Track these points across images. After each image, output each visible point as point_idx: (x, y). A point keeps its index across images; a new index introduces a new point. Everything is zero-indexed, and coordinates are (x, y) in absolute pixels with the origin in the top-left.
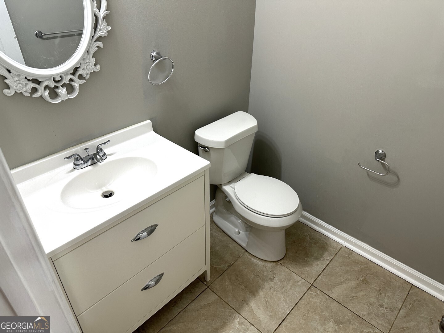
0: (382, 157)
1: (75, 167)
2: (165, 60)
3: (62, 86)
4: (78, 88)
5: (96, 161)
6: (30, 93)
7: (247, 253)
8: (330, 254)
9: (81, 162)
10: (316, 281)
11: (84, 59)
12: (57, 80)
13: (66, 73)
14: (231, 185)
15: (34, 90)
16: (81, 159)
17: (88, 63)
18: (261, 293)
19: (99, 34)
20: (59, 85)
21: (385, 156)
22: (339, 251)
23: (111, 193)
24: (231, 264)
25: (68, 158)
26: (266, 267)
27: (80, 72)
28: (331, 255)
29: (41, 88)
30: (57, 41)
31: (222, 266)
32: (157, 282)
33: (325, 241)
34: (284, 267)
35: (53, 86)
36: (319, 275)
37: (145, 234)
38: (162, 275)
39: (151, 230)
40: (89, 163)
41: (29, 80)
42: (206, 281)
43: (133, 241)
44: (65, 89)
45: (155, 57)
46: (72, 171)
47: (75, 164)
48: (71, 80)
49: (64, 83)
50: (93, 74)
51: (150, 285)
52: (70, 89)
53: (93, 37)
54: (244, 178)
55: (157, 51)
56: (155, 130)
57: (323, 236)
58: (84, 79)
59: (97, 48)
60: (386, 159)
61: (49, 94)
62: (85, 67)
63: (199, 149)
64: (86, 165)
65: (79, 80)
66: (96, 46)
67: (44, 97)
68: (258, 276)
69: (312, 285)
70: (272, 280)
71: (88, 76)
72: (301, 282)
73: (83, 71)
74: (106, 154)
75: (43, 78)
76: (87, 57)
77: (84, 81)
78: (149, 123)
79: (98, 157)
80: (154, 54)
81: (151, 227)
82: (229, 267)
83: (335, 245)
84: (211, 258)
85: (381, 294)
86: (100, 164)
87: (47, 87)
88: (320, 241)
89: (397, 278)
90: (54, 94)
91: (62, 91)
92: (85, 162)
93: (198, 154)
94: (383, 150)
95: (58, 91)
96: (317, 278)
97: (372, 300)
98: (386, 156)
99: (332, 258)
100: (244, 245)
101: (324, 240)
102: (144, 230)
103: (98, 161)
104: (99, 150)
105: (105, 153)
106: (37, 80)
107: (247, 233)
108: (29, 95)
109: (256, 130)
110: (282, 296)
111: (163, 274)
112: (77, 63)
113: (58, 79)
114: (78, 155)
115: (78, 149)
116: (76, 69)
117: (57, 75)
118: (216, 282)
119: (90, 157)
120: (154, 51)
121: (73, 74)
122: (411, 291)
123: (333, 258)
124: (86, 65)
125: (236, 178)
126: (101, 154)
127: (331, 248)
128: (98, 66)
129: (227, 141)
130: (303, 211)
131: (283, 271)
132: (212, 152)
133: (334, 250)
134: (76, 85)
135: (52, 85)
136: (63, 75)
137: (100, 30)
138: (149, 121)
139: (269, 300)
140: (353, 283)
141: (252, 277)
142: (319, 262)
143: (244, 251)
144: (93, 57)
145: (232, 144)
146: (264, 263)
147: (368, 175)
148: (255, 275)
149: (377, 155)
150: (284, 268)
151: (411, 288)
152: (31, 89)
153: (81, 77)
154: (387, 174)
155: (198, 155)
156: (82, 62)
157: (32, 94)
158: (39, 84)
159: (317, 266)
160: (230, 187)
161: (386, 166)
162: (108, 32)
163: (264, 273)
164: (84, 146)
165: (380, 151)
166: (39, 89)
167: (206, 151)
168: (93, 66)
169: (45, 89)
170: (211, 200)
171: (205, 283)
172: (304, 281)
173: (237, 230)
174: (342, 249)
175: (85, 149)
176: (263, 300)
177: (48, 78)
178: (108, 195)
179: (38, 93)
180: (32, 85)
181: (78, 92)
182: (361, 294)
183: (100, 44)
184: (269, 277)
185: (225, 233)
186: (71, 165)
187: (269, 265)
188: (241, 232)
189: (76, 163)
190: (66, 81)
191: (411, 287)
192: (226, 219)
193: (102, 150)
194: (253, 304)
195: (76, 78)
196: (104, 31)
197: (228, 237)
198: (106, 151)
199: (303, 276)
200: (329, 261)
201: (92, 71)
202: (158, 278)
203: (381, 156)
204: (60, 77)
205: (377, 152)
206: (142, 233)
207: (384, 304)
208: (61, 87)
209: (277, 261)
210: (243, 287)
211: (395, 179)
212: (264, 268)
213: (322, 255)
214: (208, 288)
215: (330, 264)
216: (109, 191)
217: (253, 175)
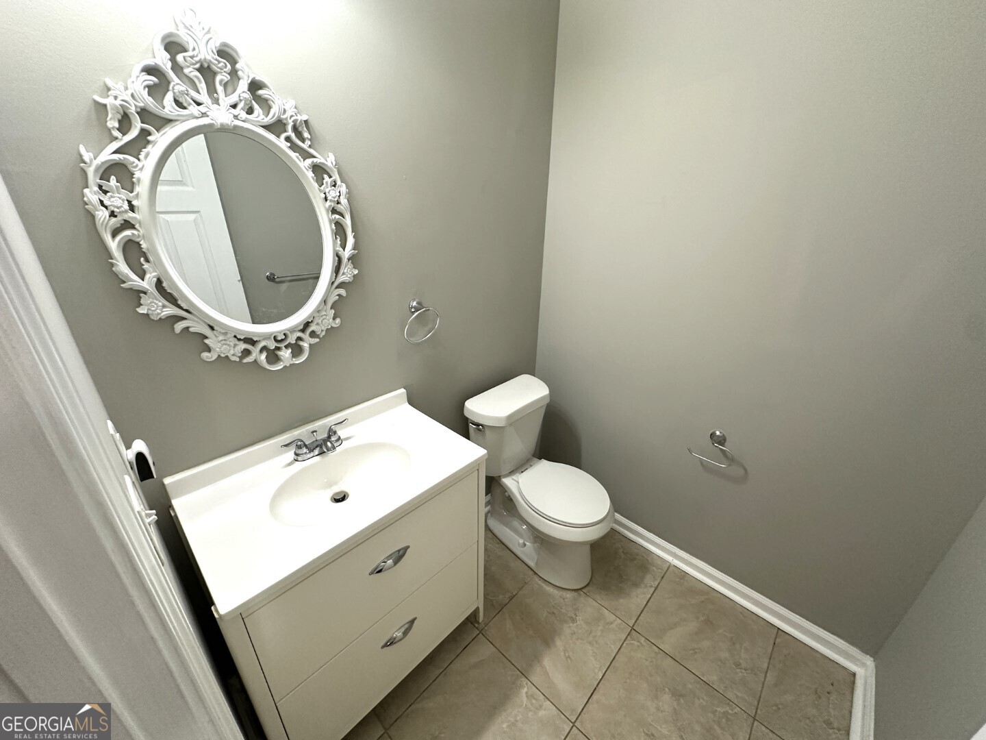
0: (722, 441)
1: (296, 457)
2: (427, 312)
3: (286, 347)
4: (308, 349)
5: (325, 450)
6: (239, 357)
7: (535, 577)
8: (654, 577)
9: (305, 450)
10: (638, 621)
11: (319, 311)
12: (279, 338)
13: (292, 330)
14: (514, 477)
15: (247, 353)
16: (306, 446)
17: (324, 317)
18: (559, 643)
19: (341, 278)
20: (282, 345)
21: (725, 440)
22: (666, 573)
23: (345, 496)
24: (514, 594)
25: (286, 446)
26: (564, 599)
27: (313, 327)
28: (656, 580)
29: (255, 351)
30: (284, 287)
31: (501, 597)
32: (405, 633)
33: (645, 557)
34: (589, 598)
35: (273, 348)
36: (641, 613)
37: (390, 562)
38: (412, 622)
39: (399, 556)
40: (316, 452)
41: (239, 340)
42: (478, 623)
43: (371, 574)
44: (290, 351)
45: (415, 307)
46: (290, 464)
47: (297, 454)
48: (299, 339)
49: (289, 343)
50: (330, 331)
51: (395, 639)
52: (297, 350)
53: (333, 283)
54: (531, 466)
55: (417, 300)
56: (411, 402)
57: (642, 549)
58: (318, 336)
59: (337, 297)
60: (726, 444)
61: (266, 357)
62: (320, 321)
63: (470, 427)
64: (312, 454)
65: (310, 339)
66: (337, 294)
67: (259, 361)
68: (553, 613)
69: (633, 628)
70: (574, 620)
71: (324, 333)
72: (616, 623)
73: (317, 326)
74: (342, 438)
75: (259, 337)
76: (323, 309)
77: (317, 340)
78: (403, 393)
79: (329, 444)
80: (415, 304)
81: (399, 551)
82: (511, 598)
83: (659, 562)
84: (485, 585)
85: (734, 643)
86: (331, 455)
87: (264, 348)
88: (637, 557)
89: (754, 617)
90: (273, 357)
91: (286, 354)
92: (311, 451)
93: (468, 437)
94: (721, 431)
95: (280, 353)
96: (638, 617)
97: (724, 655)
98: (727, 440)
99: (657, 583)
100: (532, 564)
101: (644, 555)
102: (388, 557)
103: (328, 450)
104: (331, 432)
105: (339, 437)
106: (251, 339)
107: (536, 545)
108: (238, 360)
109: (548, 401)
110: (590, 648)
111: (415, 619)
112: (309, 317)
113: (281, 337)
114: (302, 441)
115: (302, 432)
116: (307, 324)
117: (280, 332)
118: (491, 624)
119: (318, 443)
120: (414, 300)
121: (303, 331)
122: (778, 640)
123: (659, 584)
124: (322, 319)
125: (521, 467)
126: (333, 439)
127: (654, 568)
128: (338, 320)
129: (510, 417)
130: (616, 514)
131: (590, 606)
132: (487, 432)
133: (660, 570)
134: (305, 345)
135: (272, 345)
136: (288, 332)
137: (343, 274)
138: (403, 390)
139: (571, 653)
140: (692, 626)
141: (544, 615)
142: (639, 591)
143: (531, 572)
144: (331, 308)
145: (516, 420)
146: (561, 593)
147: (702, 464)
148: (550, 613)
149: (715, 438)
150: (590, 600)
151: (777, 635)
152: (242, 352)
153: (313, 334)
154: (730, 465)
155: (469, 439)
156: (316, 315)
157: (241, 358)
158: (253, 345)
159: (638, 598)
160: (513, 479)
161: (728, 454)
162: (354, 276)
163: (561, 608)
164: (311, 427)
165: (718, 433)
166: (252, 351)
167: (480, 430)
168: (331, 320)
169: (261, 351)
170: (486, 494)
171: (476, 625)
172: (620, 621)
173: (521, 541)
174: (670, 569)
175: (313, 432)
176: (562, 654)
177: (266, 337)
178: (340, 498)
179: (251, 357)
180: (243, 346)
181: (307, 354)
182: (706, 644)
183: (342, 292)
184: (569, 615)
185: (504, 544)
186: (290, 455)
187: (569, 595)
188: (527, 543)
189: (299, 452)
190: (292, 339)
191: (777, 632)
192: (507, 525)
193: (335, 433)
194: (547, 662)
195: (306, 336)
196: (349, 276)
197: (509, 551)
198: (342, 433)
199: (618, 613)
200: (653, 589)
201: (330, 327)
202: (406, 626)
203: (720, 439)
204: (285, 334)
205: (713, 435)
206: (386, 560)
207: (741, 661)
208: (284, 348)
209: (580, 589)
210: (531, 632)
211: (742, 472)
212: (562, 601)
213: (642, 578)
214: (481, 635)
215: (655, 594)
216: (342, 492)
217: (544, 463)
